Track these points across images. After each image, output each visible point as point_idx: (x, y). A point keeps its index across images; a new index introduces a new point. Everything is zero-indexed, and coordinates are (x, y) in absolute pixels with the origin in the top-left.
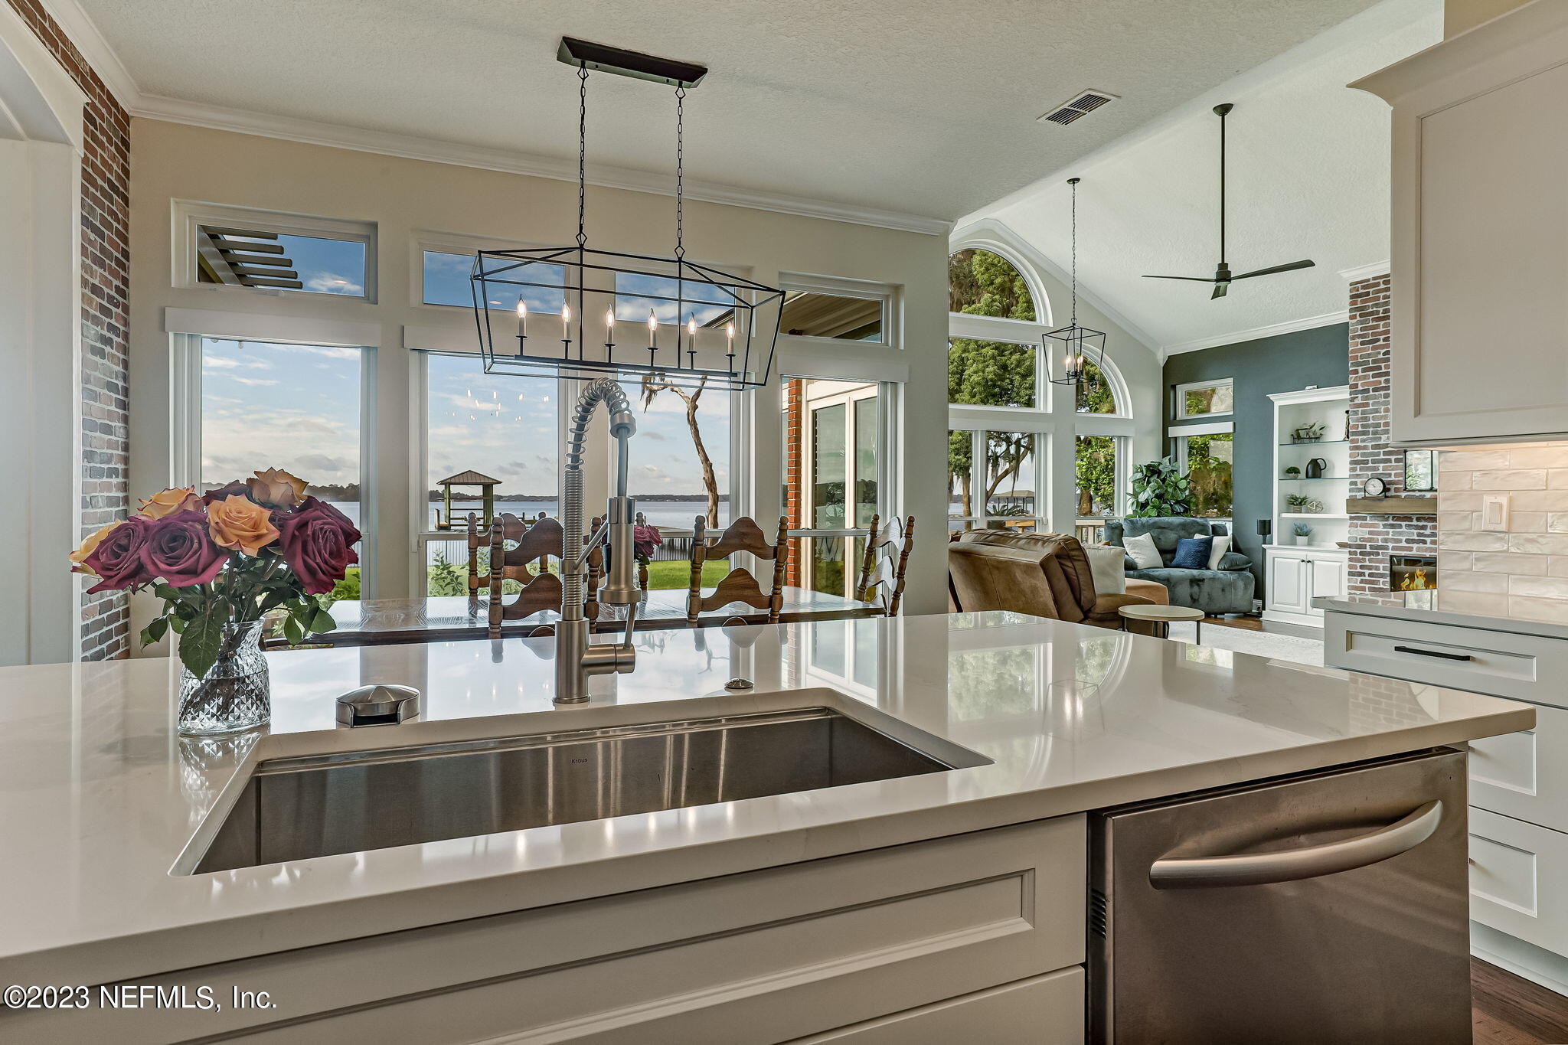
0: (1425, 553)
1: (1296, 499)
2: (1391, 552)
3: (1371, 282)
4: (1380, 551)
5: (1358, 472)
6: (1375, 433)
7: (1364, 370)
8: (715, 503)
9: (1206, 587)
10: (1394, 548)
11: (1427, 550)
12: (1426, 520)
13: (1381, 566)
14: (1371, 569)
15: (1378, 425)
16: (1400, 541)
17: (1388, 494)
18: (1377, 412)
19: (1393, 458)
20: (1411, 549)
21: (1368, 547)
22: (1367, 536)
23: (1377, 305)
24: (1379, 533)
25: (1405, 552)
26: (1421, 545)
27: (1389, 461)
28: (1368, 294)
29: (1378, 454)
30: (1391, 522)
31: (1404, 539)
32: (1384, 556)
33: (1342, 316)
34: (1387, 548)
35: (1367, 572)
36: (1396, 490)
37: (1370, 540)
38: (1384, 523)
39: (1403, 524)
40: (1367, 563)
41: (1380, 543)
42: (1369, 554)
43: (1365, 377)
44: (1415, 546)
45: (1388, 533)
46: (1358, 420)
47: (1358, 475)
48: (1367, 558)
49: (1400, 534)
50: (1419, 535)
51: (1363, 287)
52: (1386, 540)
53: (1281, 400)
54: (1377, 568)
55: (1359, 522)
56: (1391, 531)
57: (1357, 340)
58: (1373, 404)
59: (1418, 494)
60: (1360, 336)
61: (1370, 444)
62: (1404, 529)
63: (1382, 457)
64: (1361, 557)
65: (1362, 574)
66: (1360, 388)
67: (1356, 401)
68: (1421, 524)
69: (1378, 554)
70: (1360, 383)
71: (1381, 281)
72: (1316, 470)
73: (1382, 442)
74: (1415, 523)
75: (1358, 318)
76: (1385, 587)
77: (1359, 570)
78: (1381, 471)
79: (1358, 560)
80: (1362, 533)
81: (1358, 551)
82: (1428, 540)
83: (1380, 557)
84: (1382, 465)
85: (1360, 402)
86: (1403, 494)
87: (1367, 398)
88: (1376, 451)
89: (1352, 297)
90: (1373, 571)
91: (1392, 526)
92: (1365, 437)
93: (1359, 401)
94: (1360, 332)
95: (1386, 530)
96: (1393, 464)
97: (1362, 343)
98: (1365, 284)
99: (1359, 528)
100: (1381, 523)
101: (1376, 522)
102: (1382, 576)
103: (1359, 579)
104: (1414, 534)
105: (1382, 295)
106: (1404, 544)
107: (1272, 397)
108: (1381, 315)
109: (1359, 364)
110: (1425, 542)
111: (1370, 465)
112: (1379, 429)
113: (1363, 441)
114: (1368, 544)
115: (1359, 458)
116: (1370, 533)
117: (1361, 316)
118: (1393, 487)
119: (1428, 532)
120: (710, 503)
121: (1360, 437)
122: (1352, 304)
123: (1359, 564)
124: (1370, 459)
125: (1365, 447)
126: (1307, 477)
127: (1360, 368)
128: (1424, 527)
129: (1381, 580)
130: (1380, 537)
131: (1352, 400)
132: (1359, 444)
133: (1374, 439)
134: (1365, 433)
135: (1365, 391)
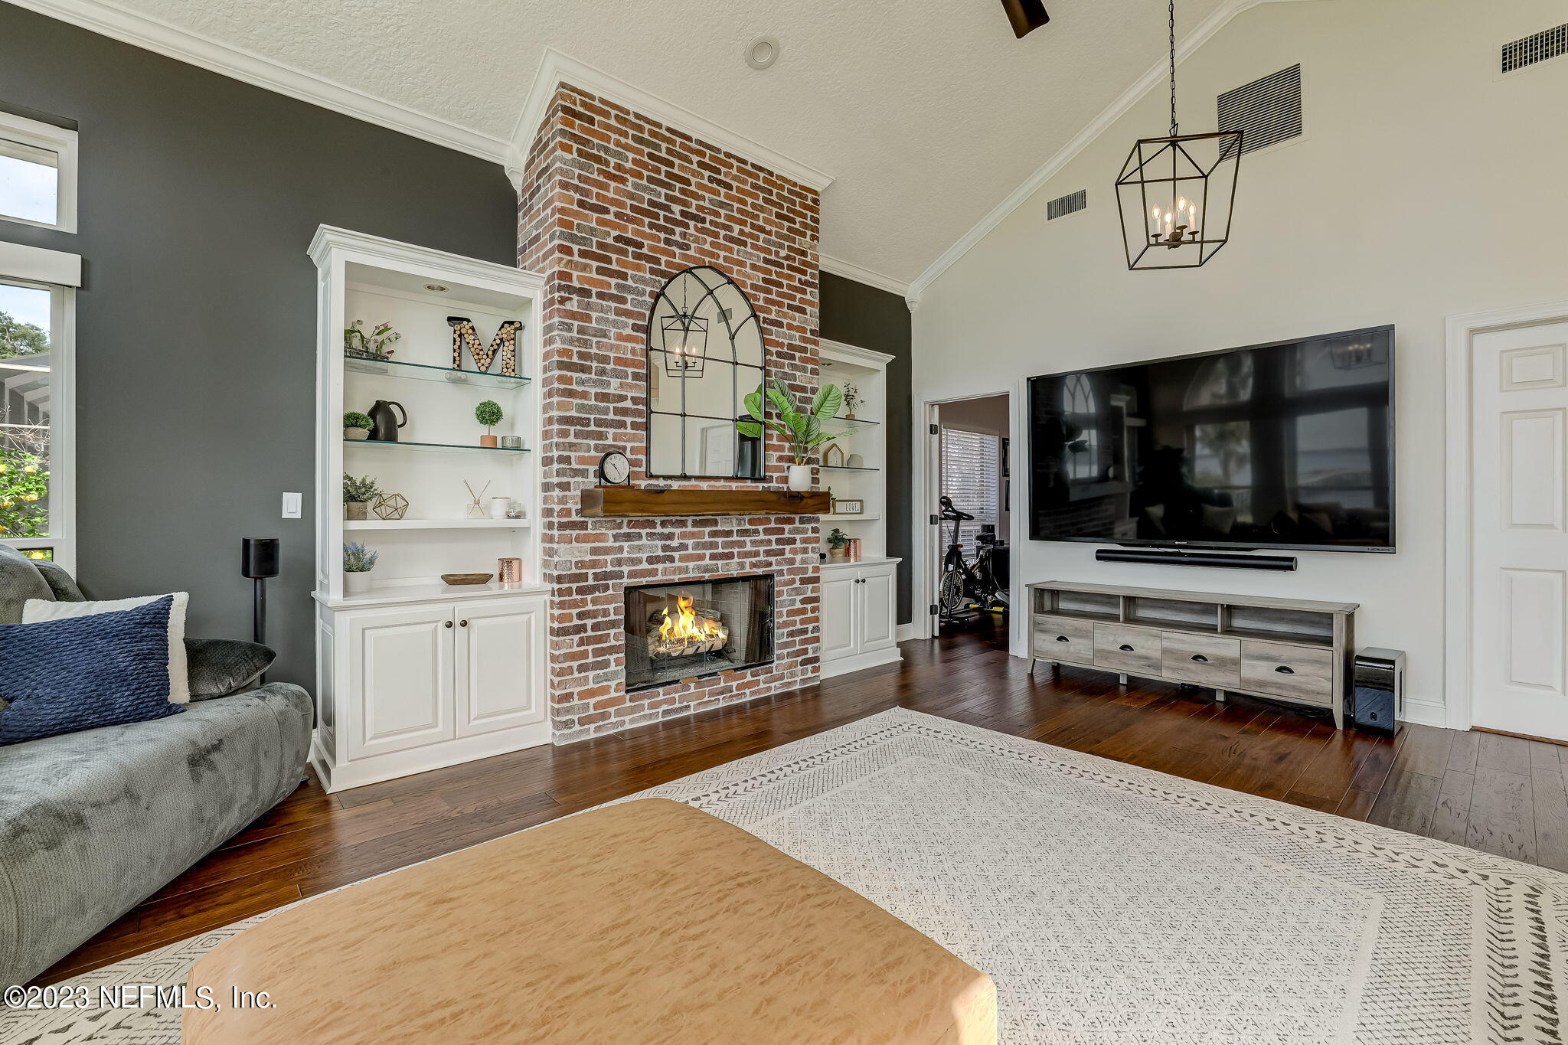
0: (672, 577)
2: (626, 581)
4: (610, 582)
5: (571, 439)
6: (603, 372)
7: (581, 254)
10: (632, 575)
11: (675, 571)
13: (611, 607)
14: (595, 618)
15: (604, 359)
16: (639, 561)
18: (605, 336)
19: (629, 420)
20: (654, 573)
21: (590, 577)
22: (588, 558)
23: (605, 150)
24: (607, 551)
25: (648, 579)
26: (668, 565)
27: (623, 425)
28: (591, 121)
29: (606, 411)
30: (625, 530)
31: (644, 556)
32: (615, 592)
34: (620, 575)
35: (589, 622)
36: (634, 475)
37: (594, 564)
38: (615, 532)
39: (644, 532)
40: (590, 607)
41: (609, 568)
42: (592, 589)
43: (583, 266)
44: (660, 566)
45: (621, 549)
46: (571, 341)
47: (571, 445)
48: (589, 597)
49: (640, 549)
50: (665, 548)
51: (584, 104)
52: (619, 562)
53: (353, 248)
54: (606, 613)
55: (574, 533)
56: (626, 545)
57: (572, 193)
58: (599, 320)
59: (662, 483)
61: (593, 391)
62: (644, 541)
63: (611, 416)
64: (579, 597)
65: (582, 628)
67: (568, 306)
68: (666, 531)
69: (606, 587)
73: (611, 391)
74: (659, 529)
76: (618, 643)
77: (575, 622)
78: (610, 442)
79: (574, 604)
80: (581, 552)
81: (574, 586)
82: (676, 555)
83: (610, 592)
84: (611, 431)
85: (575, 309)
86: (643, 483)
87: (588, 306)
88: (603, 404)
89: (564, 110)
90: (600, 619)
91: (628, 537)
92: (584, 376)
93: (573, 305)
95: (617, 544)
96: (629, 430)
97: (581, 205)
99: (575, 544)
100: (610, 533)
101: (603, 531)
102: (613, 624)
103: (576, 638)
104: (657, 548)
105: (614, 136)
106: (645, 566)
108: (612, 170)
110: (672, 559)
111: (592, 428)
112: (608, 367)
113: (582, 382)
114: (591, 572)
115: (574, 413)
116: (594, 551)
118: (631, 471)
119: (675, 543)
121: (575, 375)
122: (564, 122)
123: (575, 611)
124: (592, 417)
125: (585, 395)
128: (670, 537)
129: (612, 632)
130: (609, 558)
132: (574, 387)
133: (602, 383)
134: (584, 369)
135: (584, 293)
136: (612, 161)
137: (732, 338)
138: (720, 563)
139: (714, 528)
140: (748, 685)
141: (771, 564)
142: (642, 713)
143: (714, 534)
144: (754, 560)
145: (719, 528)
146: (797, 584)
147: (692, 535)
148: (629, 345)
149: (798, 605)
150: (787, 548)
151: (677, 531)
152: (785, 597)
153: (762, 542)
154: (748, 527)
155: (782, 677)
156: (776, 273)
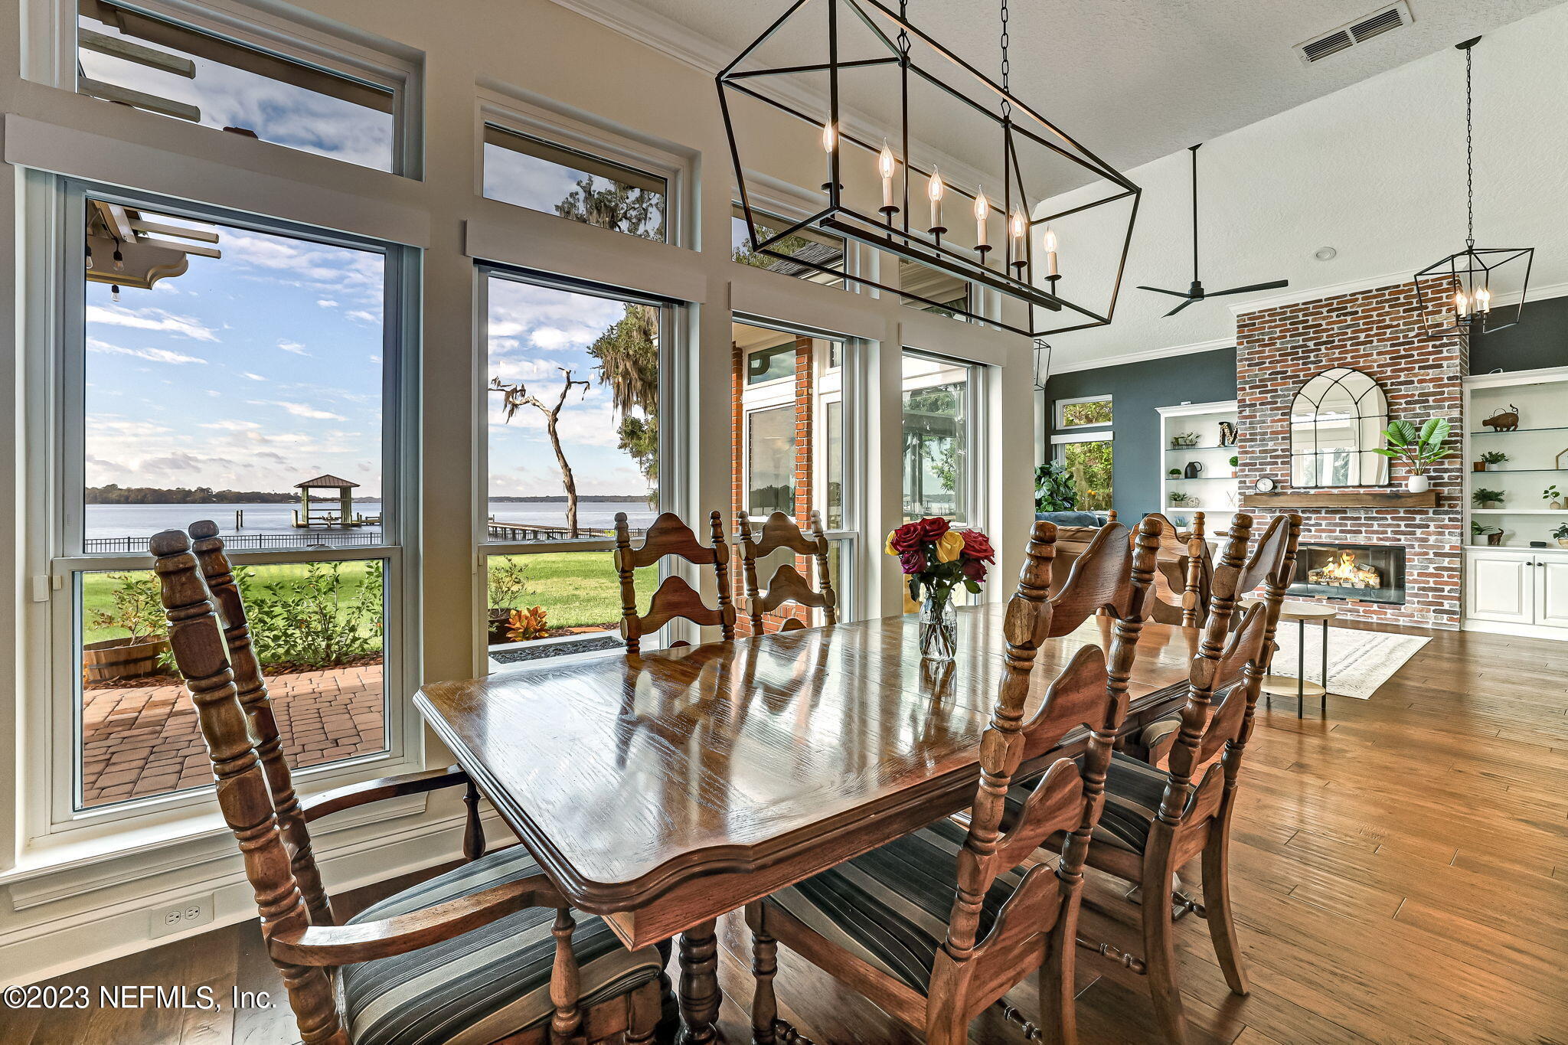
0: (1309, 540)
1: (1179, 496)
3: (1257, 314)
5: (1246, 473)
6: (1264, 440)
7: (1251, 388)
8: (575, 503)
11: (1311, 537)
12: (1310, 512)
15: (1265, 433)
17: (1276, 491)
18: (1264, 423)
19: (1279, 461)
23: (1263, 334)
27: (1276, 463)
28: (1254, 324)
29: (1266, 458)
33: (1231, 341)
36: (1283, 487)
43: (1252, 394)
46: (1246, 429)
47: (1246, 475)
51: (1249, 319)
53: (1166, 413)
58: (1260, 416)
59: (1302, 491)
60: (1246, 359)
61: (1258, 450)
63: (1269, 460)
66: (1248, 402)
67: (1244, 414)
68: (1306, 515)
70: (1247, 398)
71: (1266, 314)
72: (1193, 471)
73: (1269, 448)
75: (1245, 344)
78: (1270, 472)
82: (1313, 529)
84: (1269, 467)
86: (1289, 491)
87: (1255, 411)
88: (1263, 455)
89: (1239, 327)
92: (1253, 443)
93: (1247, 412)
94: (1247, 356)
96: (1280, 465)
97: (1249, 365)
98: (1252, 316)
105: (1267, 325)
107: (1159, 410)
108: (1266, 342)
109: (1246, 383)
110: (1309, 531)
111: (1258, 466)
112: (1266, 437)
113: (1252, 446)
115: (1248, 461)
117: (1248, 342)
118: (1279, 485)
120: (570, 502)
121: (1248, 444)
122: (1239, 332)
124: (1257, 461)
125: (1253, 452)
126: (1186, 477)
127: (1247, 386)
131: (1240, 412)
132: (1248, 449)
133: (1263, 445)
134: (1252, 440)
135: (1253, 405)
136: (1266, 338)
137: (1356, 403)
138: (1349, 535)
139: (1344, 515)
140: (1374, 612)
141: (1400, 540)
143: (1343, 518)
144: (1381, 536)
145: (1348, 515)
146: (1431, 556)
147: (1325, 518)
148: (1280, 424)
149: (1431, 570)
150: (1419, 531)
151: (1314, 516)
152: (1416, 563)
153: (1389, 525)
154: (1375, 515)
155: (1412, 615)
156: (1404, 349)
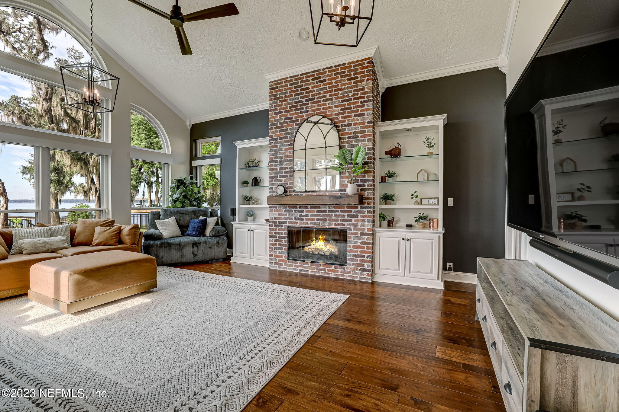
0: (302, 225)
1: (247, 197)
2: (288, 225)
3: (279, 81)
4: (283, 224)
5: (273, 182)
6: (281, 161)
7: (276, 128)
9: (202, 247)
10: (289, 223)
11: (303, 223)
12: (303, 207)
13: (284, 232)
14: (279, 234)
15: (282, 157)
16: (292, 219)
17: (287, 194)
18: (281, 150)
19: (289, 174)
20: (296, 223)
21: (278, 222)
22: (277, 217)
23: (281, 94)
24: (282, 215)
25: (294, 225)
26: (301, 221)
27: (287, 176)
28: (277, 88)
29: (282, 173)
30: (288, 209)
31: (293, 217)
32: (285, 228)
34: (286, 223)
35: (277, 235)
36: (290, 192)
37: (279, 219)
38: (285, 209)
39: (293, 210)
40: (277, 231)
41: (283, 220)
42: (278, 226)
43: (276, 132)
44: (298, 221)
45: (286, 215)
46: (273, 155)
47: (273, 184)
48: (277, 228)
49: (292, 215)
50: (300, 215)
51: (276, 84)
52: (286, 219)
53: (240, 145)
54: (282, 233)
55: (274, 209)
56: (288, 213)
57: (273, 112)
58: (280, 146)
59: (299, 194)
60: (274, 110)
61: (278, 168)
62: (293, 213)
63: (284, 174)
64: (275, 228)
65: (275, 237)
66: (274, 137)
67: (272, 145)
68: (301, 210)
69: (282, 226)
70: (274, 134)
71: (283, 81)
72: (256, 182)
73: (284, 166)
74: (298, 209)
75: (273, 100)
76: (285, 243)
77: (274, 235)
78: (283, 182)
79: (273, 230)
80: (275, 215)
81: (273, 224)
82: (304, 218)
83: (283, 227)
84: (284, 178)
85: (274, 145)
86: (293, 194)
87: (277, 143)
88: (281, 171)
89: (271, 89)
90: (280, 235)
91: (288, 211)
92: (276, 164)
93: (273, 144)
94: (274, 108)
95: (285, 213)
96: (289, 178)
97: (275, 114)
98: (276, 82)
99: (274, 212)
100: (283, 209)
101: (281, 209)
102: (284, 237)
103: (274, 239)
104: (298, 215)
105: (283, 88)
106: (294, 220)
107: (236, 143)
108: (283, 99)
109: (273, 125)
110: (303, 219)
111: (279, 178)
112: (283, 159)
113: (276, 166)
114: (278, 221)
115: (274, 175)
116: (279, 215)
117: (274, 99)
118: (288, 190)
119: (304, 214)
121: (274, 164)
122: (270, 93)
123: (274, 232)
124: (278, 175)
125: (276, 169)
126: (252, 186)
127: (274, 127)
128: (302, 212)
129: (284, 240)
130: (283, 217)
131: (270, 144)
132: (274, 167)
133: (280, 165)
134: (276, 162)
135: (276, 139)
136: (283, 96)
137: (325, 138)
138: (321, 222)
139: (318, 209)
140: (332, 271)
141: (344, 225)
142: (292, 267)
143: (318, 211)
144: (336, 222)
145: (321, 209)
146: (359, 235)
147: (310, 211)
148: (289, 151)
149: (359, 244)
150: (353, 219)
151: (305, 210)
152: (352, 239)
153: (340, 216)
154: (333, 209)
155: (350, 273)
156: (348, 104)
